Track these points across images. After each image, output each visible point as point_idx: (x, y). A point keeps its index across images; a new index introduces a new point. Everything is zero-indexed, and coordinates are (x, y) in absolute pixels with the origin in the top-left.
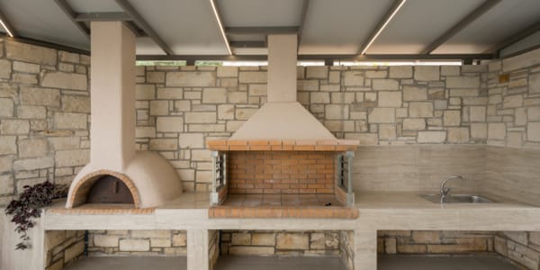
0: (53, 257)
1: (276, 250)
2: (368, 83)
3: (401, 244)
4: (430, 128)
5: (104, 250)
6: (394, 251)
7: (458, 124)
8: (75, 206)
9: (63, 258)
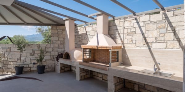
0: (62, 68)
1: (103, 79)
2: (132, 25)
3: (140, 88)
4: (158, 42)
5: (73, 70)
6: (137, 90)
7: (173, 40)
8: (64, 59)
9: (64, 69)
